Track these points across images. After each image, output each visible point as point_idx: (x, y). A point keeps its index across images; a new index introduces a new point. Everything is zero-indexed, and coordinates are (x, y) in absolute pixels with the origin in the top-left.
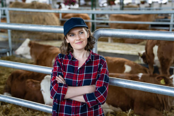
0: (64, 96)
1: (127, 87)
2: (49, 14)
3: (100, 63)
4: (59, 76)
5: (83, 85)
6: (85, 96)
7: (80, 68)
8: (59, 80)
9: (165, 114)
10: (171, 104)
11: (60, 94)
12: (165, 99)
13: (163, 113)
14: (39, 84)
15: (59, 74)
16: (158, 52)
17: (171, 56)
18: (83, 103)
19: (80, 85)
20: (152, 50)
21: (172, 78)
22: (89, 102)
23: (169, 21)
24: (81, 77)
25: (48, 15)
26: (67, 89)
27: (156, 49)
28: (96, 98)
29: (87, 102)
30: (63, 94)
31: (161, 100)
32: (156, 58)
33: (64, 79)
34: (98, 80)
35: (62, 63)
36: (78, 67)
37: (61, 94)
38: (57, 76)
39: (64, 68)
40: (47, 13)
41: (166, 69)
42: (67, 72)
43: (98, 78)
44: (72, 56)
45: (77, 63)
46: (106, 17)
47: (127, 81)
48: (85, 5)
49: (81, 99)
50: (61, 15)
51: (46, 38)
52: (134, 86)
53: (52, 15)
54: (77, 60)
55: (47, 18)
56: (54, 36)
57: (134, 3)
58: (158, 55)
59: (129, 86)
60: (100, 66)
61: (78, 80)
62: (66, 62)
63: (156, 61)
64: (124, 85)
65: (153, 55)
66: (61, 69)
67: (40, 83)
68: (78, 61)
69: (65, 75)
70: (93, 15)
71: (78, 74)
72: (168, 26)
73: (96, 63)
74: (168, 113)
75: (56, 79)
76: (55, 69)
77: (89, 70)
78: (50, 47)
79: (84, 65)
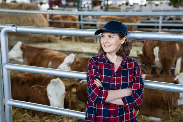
0: (104, 99)
1: (158, 88)
2: (38, 15)
3: (134, 66)
4: (97, 79)
5: (121, 89)
6: (123, 99)
7: (116, 72)
8: (97, 83)
9: (171, 113)
10: (175, 104)
11: (101, 97)
12: (169, 99)
13: (169, 113)
14: (45, 89)
15: (97, 77)
16: (159, 53)
17: (173, 57)
18: (120, 106)
19: (118, 88)
20: (153, 51)
21: (178, 79)
22: (128, 104)
23: (158, 23)
24: (118, 80)
25: (36, 16)
26: (108, 92)
27: (156, 50)
28: (135, 101)
29: (126, 105)
30: (104, 98)
31: (165, 100)
32: (157, 59)
33: (102, 83)
34: (134, 83)
35: (97, 66)
36: (114, 71)
37: (103, 97)
38: (94, 79)
39: (101, 71)
40: (36, 14)
41: (168, 70)
42: (103, 76)
43: (134, 81)
44: (107, 59)
45: (113, 66)
46: (89, 18)
47: (157, 83)
48: (67, 6)
49: (120, 102)
50: (48, 16)
51: (36, 40)
52: (165, 88)
53: (41, 17)
54: (113, 63)
55: (36, 20)
56: (44, 38)
57: (115, 4)
58: (159, 57)
59: (160, 88)
60: (135, 69)
61: (116, 83)
62: (101, 65)
63: (157, 62)
64: (155, 86)
65: (154, 57)
66: (98, 72)
67: (46, 87)
68: (114, 65)
69: (102, 79)
70: (79, 16)
71: (115, 78)
72: (158, 27)
73: (131, 66)
74: (172, 112)
75: (94, 82)
76: (91, 72)
77: (125, 73)
78: (43, 49)
79: (119, 68)
